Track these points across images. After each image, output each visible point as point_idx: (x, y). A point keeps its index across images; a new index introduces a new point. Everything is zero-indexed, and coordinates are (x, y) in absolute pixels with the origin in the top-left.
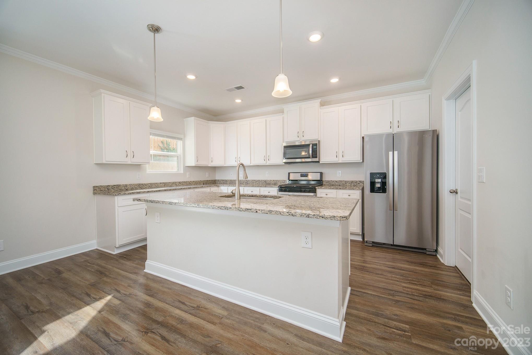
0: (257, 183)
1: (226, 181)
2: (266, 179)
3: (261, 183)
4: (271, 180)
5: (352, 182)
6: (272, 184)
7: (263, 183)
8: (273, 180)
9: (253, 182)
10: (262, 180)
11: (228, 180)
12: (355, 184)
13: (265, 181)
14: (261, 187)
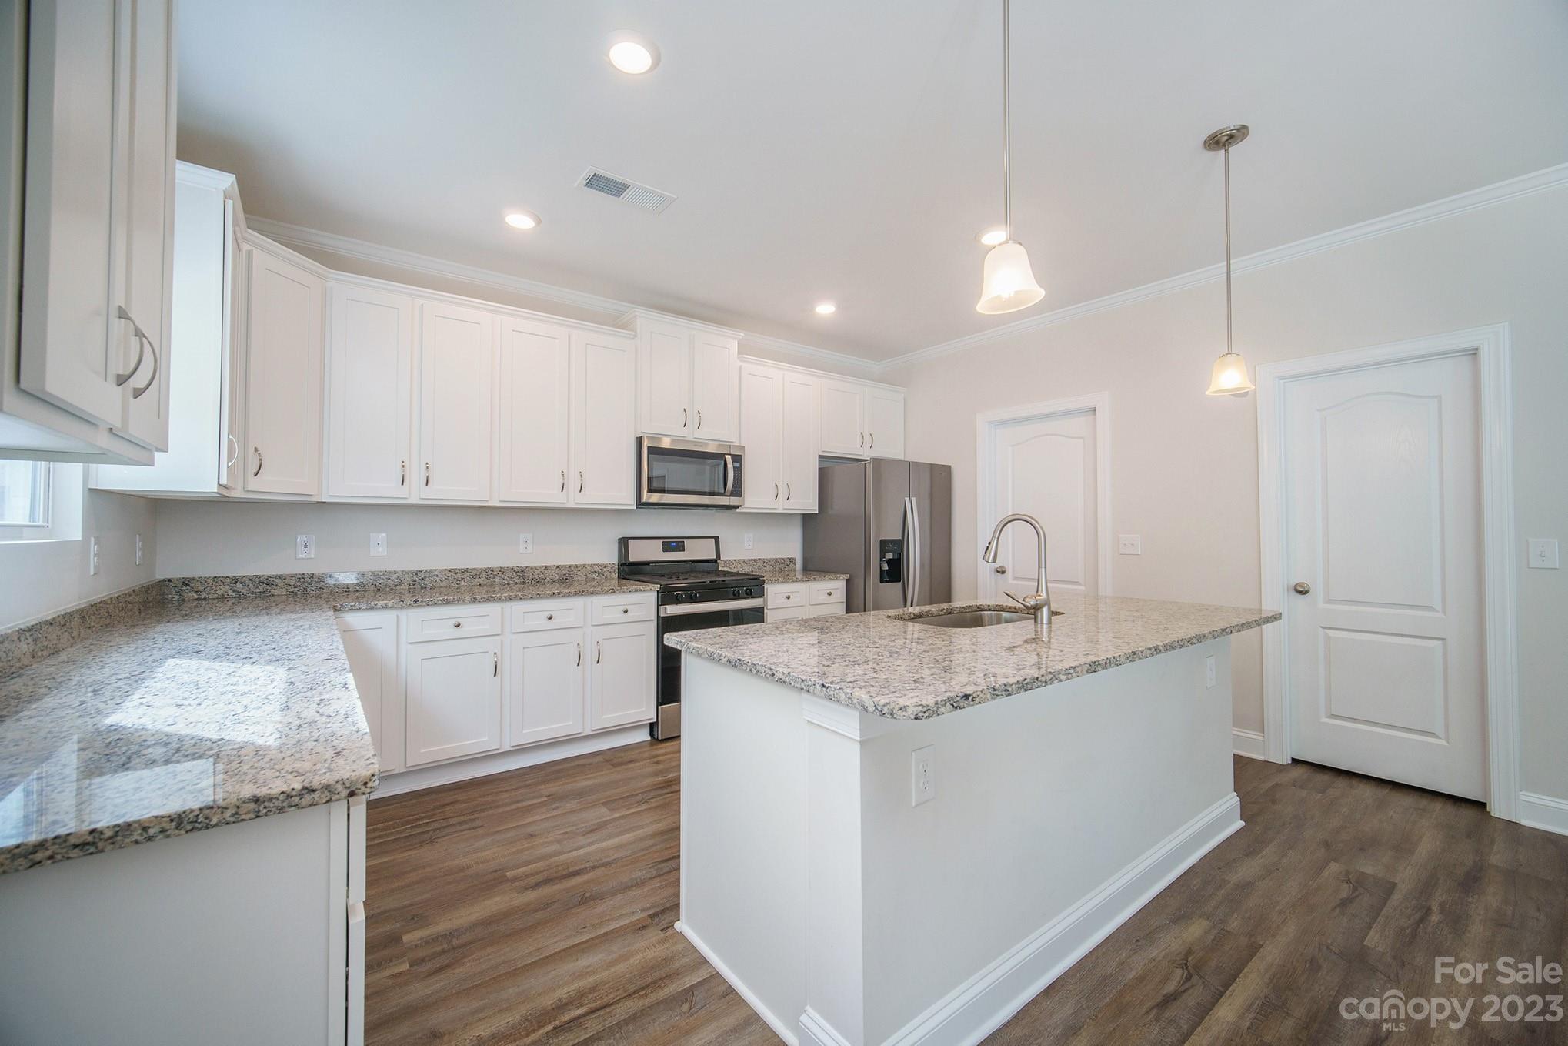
0: (477, 581)
1: (268, 581)
2: (524, 564)
3: (497, 580)
4: (546, 567)
5: (776, 561)
6: (552, 582)
7: (511, 579)
8: (557, 564)
9: (459, 576)
10: (503, 570)
11: (279, 577)
12: (782, 566)
13: (521, 572)
14: (592, 593)
